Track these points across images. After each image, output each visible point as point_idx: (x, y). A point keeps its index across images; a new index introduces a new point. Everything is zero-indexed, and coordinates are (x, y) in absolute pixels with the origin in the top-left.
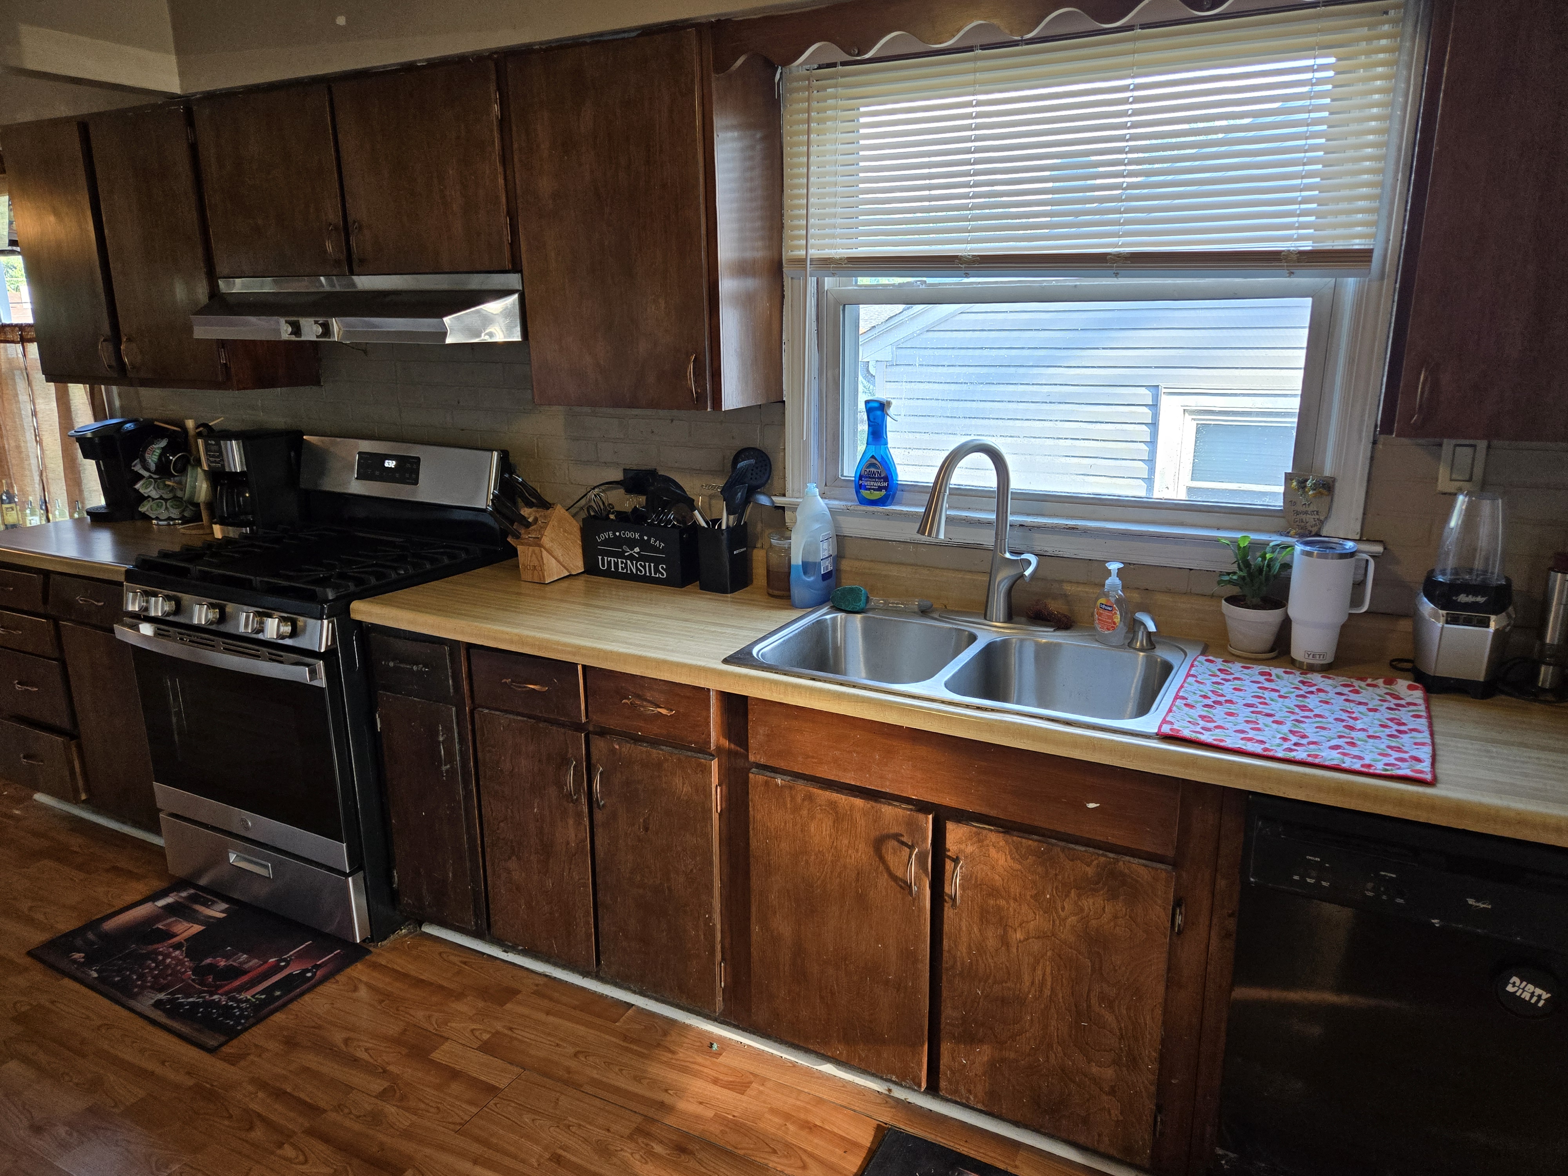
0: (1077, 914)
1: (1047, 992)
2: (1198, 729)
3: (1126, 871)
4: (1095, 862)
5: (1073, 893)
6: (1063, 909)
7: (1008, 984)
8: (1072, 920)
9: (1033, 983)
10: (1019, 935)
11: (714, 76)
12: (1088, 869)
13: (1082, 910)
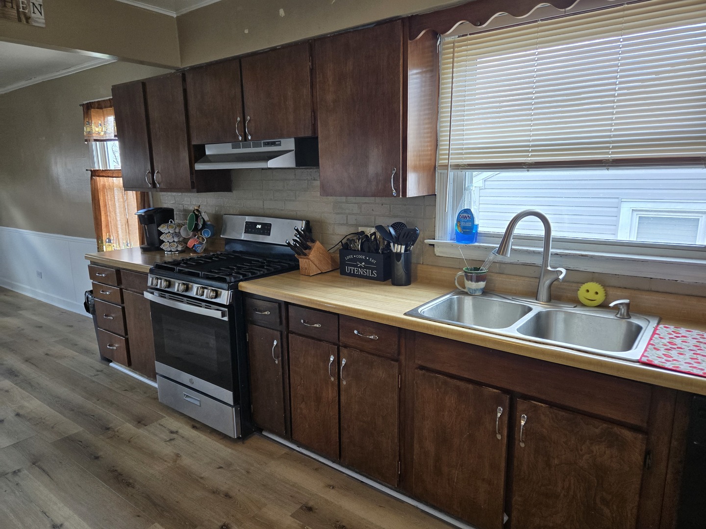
0: (589, 454)
1: (571, 493)
2: (663, 361)
3: (619, 433)
4: (601, 427)
5: (588, 442)
6: (581, 450)
7: (550, 487)
8: (586, 456)
9: (563, 488)
10: (556, 462)
11: (409, 41)
12: (596, 430)
13: (593, 452)
